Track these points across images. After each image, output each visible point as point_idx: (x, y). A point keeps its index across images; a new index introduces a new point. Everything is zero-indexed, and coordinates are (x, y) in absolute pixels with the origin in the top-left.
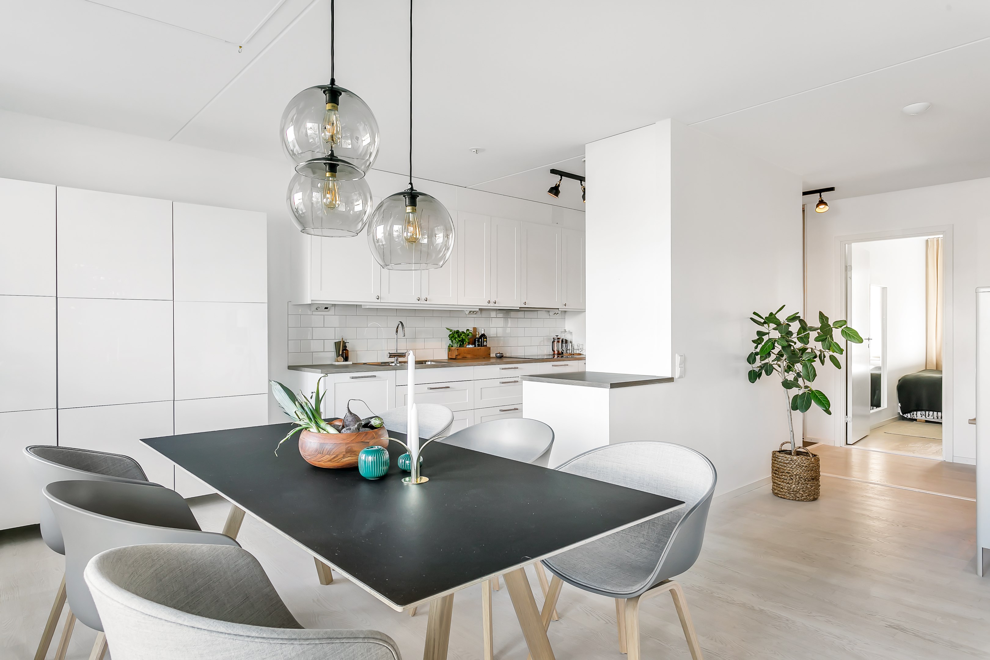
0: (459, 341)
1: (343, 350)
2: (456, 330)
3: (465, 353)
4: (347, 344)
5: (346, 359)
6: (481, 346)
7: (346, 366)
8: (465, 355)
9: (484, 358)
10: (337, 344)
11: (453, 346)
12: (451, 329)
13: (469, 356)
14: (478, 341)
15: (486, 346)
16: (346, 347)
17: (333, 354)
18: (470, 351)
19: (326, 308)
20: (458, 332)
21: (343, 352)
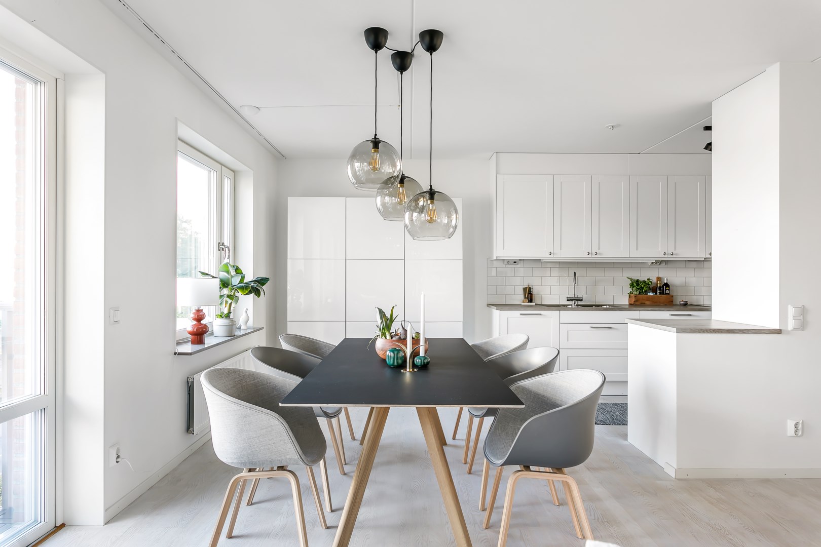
0: (638, 289)
1: (528, 294)
2: (636, 279)
3: (644, 300)
4: (531, 289)
5: (531, 301)
6: (663, 294)
7: (531, 306)
8: (643, 302)
9: (666, 305)
10: (525, 289)
11: (633, 293)
12: (632, 278)
13: (647, 302)
14: (660, 289)
15: (669, 294)
16: (531, 291)
17: (522, 297)
18: (649, 298)
19: (515, 262)
20: (638, 281)
21: (528, 296)
